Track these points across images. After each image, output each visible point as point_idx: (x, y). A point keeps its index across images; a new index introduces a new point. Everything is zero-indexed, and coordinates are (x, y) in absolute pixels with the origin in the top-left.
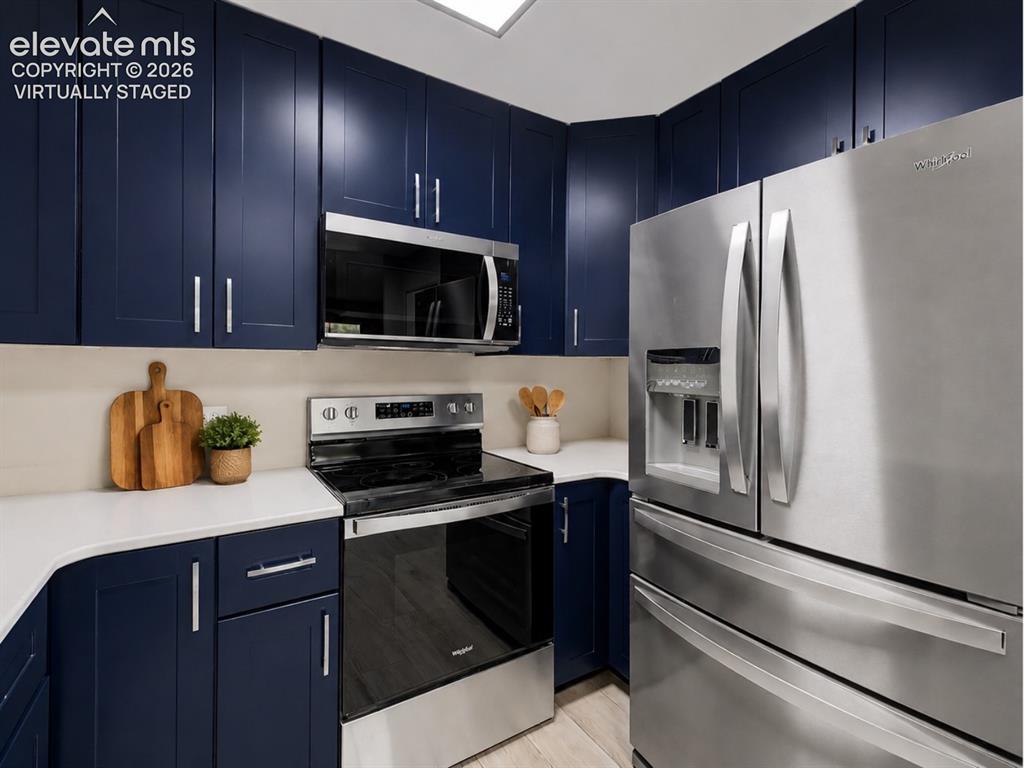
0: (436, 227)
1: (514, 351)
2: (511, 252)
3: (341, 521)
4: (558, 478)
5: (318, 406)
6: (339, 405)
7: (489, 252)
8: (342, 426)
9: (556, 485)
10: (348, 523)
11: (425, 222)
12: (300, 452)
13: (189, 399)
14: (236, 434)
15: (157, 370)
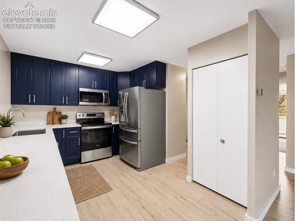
0: (96, 89)
1: (108, 106)
2: (107, 92)
3: (81, 127)
4: (112, 124)
5: (78, 114)
6: (81, 114)
7: (103, 92)
8: (81, 117)
9: (113, 125)
10: (82, 127)
11: (94, 88)
12: (75, 121)
13: (60, 113)
14: (65, 117)
15: (55, 108)
